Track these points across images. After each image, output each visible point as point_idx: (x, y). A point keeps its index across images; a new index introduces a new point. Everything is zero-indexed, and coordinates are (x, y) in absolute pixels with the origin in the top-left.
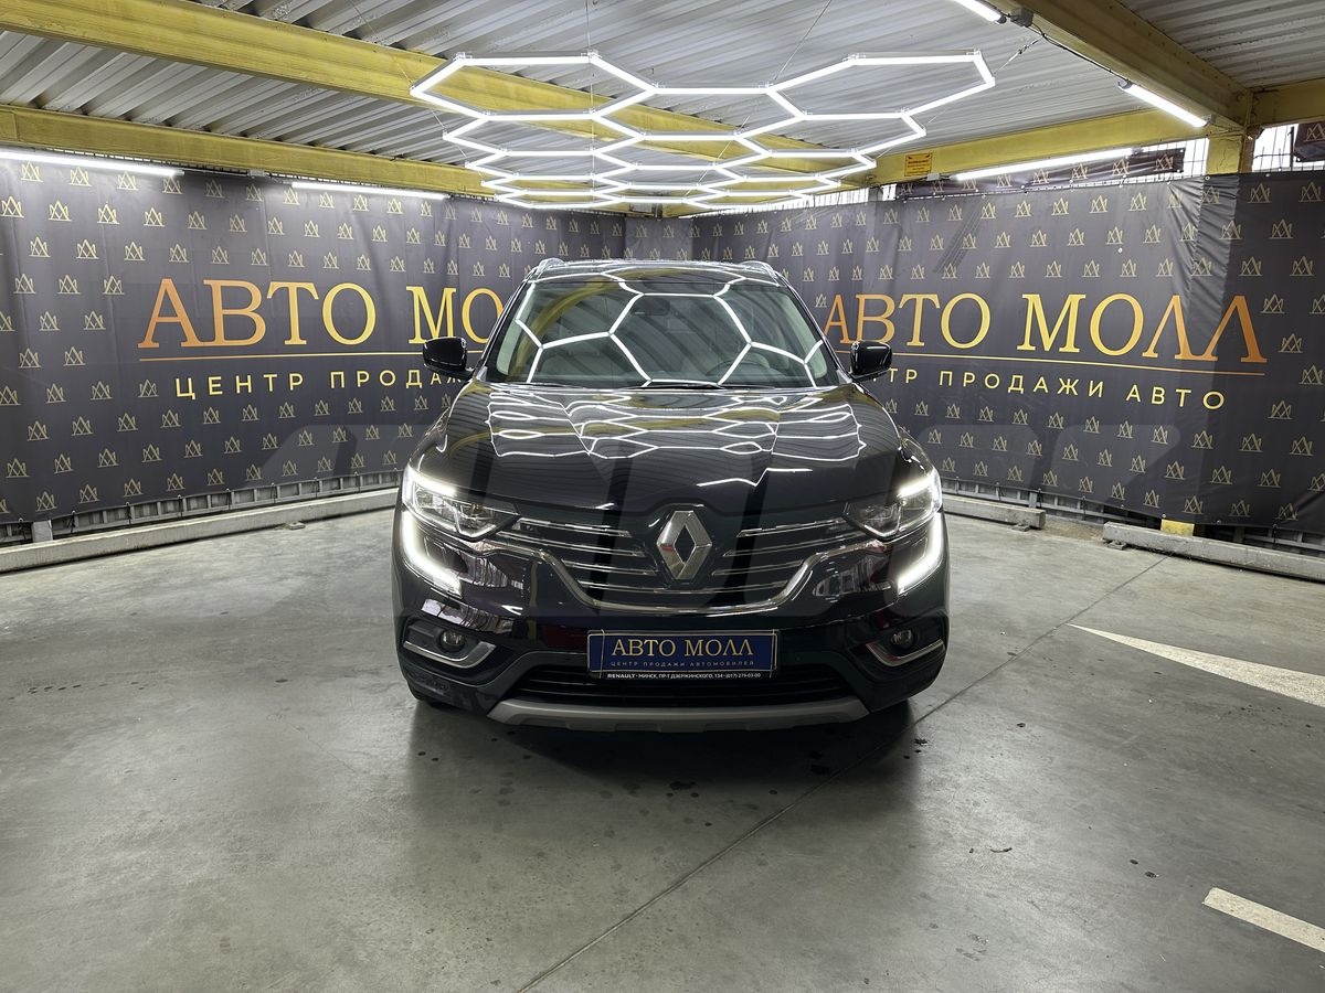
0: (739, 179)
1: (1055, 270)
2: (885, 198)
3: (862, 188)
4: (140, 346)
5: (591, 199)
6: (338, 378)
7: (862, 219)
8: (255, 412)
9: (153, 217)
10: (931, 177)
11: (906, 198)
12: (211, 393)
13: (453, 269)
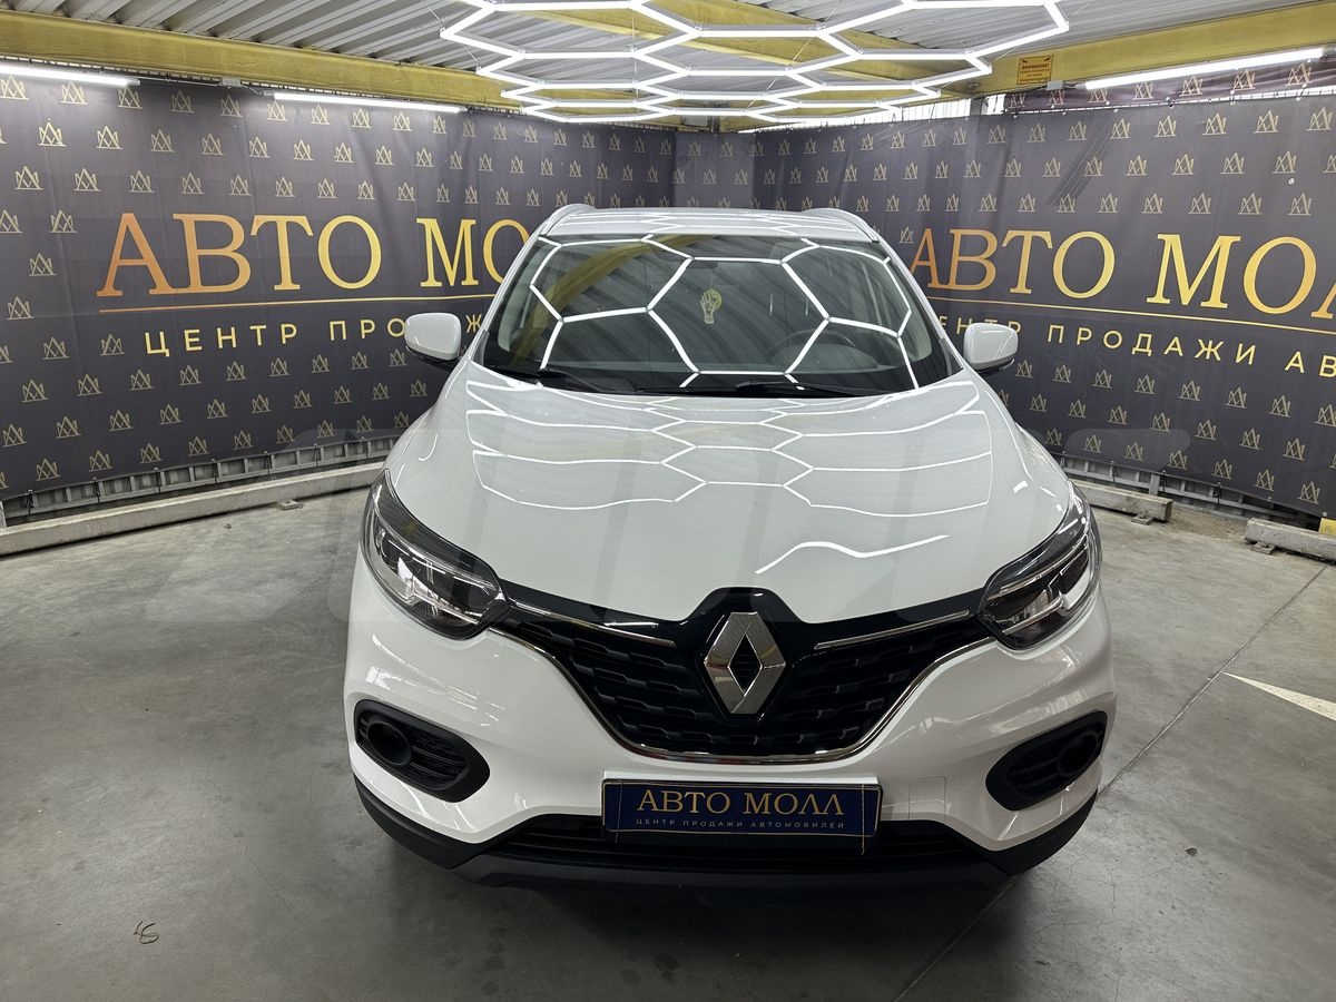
0: (816, 88)
1: (1203, 205)
2: (989, 112)
3: (962, 98)
4: (99, 294)
5: (635, 111)
6: (338, 328)
7: (961, 137)
8: (241, 370)
9: (107, 136)
10: (1051, 86)
11: (1017, 110)
12: (189, 348)
13: (472, 196)
